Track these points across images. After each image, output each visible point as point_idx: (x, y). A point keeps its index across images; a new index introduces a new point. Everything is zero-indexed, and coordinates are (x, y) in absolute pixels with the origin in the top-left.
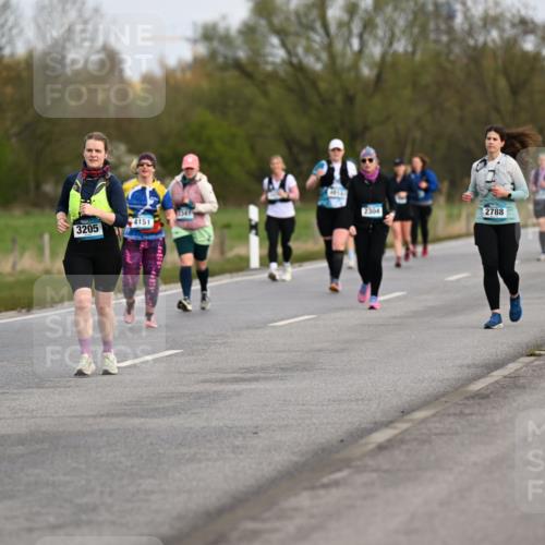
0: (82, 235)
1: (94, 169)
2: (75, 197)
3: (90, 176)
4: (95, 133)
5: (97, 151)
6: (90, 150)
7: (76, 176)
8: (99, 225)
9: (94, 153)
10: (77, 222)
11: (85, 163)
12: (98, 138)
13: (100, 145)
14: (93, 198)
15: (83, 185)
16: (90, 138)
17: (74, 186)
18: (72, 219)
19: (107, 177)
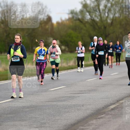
0: (14, 60)
1: (17, 43)
2: (12, 51)
3: (16, 45)
5: (18, 39)
6: (16, 38)
7: (12, 45)
8: (19, 58)
12: (18, 35)
13: (19, 37)
14: (17, 51)
15: (14, 47)
16: (16, 35)
17: (12, 48)
18: (12, 56)
19: (21, 45)
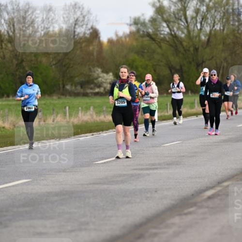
0: (119, 105)
1: (124, 80)
2: (116, 90)
3: (121, 82)
4: (124, 66)
5: (125, 73)
6: (122, 72)
7: (116, 82)
8: (125, 101)
9: (124, 74)
10: (117, 100)
11: (120, 77)
12: (125, 68)
13: (126, 70)
14: (123, 91)
15: (120, 86)
16: (122, 67)
17: (116, 86)
18: (115, 98)
19: (129, 83)
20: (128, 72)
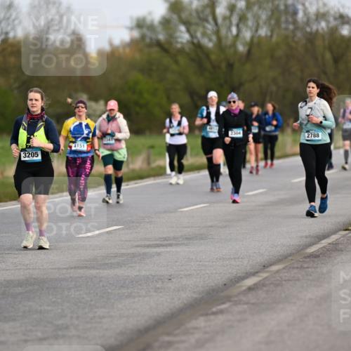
3: (31, 119)
5: (36, 100)
6: (31, 100)
7: (22, 119)
8: (39, 153)
9: (34, 102)
10: (23, 150)
11: (28, 109)
12: (36, 92)
13: (38, 96)
14: (35, 134)
15: (28, 125)
16: (31, 91)
18: (20, 148)
19: (44, 119)
20: (42, 99)
